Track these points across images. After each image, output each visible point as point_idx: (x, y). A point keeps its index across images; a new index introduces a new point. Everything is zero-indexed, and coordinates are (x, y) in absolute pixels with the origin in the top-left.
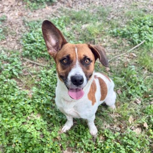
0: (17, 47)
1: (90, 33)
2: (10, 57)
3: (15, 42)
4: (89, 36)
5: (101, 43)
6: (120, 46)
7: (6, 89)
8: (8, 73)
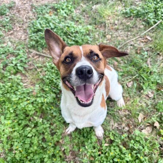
0: (24, 37)
1: (101, 15)
2: (16, 50)
3: (22, 31)
4: (100, 19)
5: (112, 26)
6: (133, 28)
7: (10, 87)
8: (13, 69)
